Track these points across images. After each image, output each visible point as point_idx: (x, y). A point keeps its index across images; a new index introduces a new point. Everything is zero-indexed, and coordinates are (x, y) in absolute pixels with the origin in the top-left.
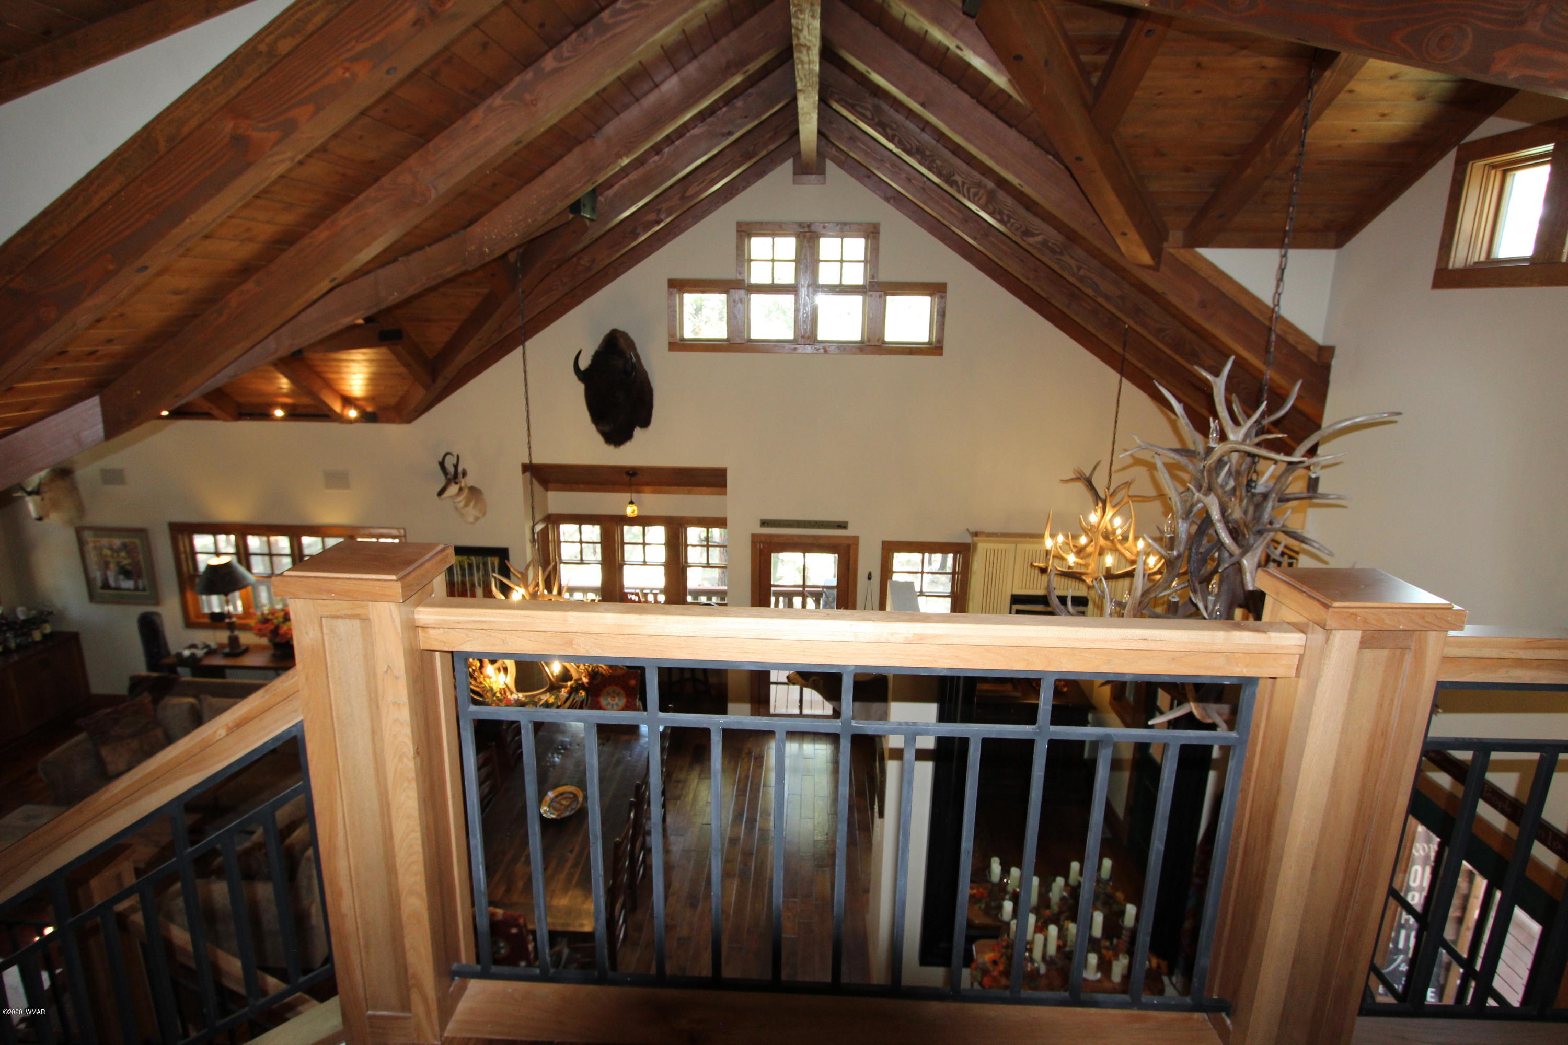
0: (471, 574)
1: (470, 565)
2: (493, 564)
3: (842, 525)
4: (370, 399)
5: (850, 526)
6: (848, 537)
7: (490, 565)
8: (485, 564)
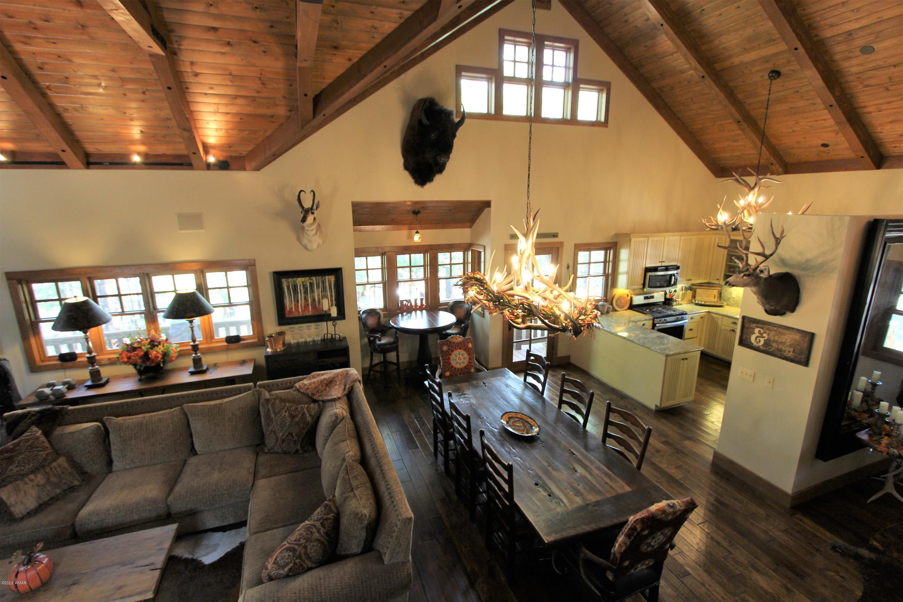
0: (312, 291)
1: (311, 284)
2: (330, 282)
3: (555, 235)
4: (226, 147)
5: (559, 236)
6: (558, 243)
7: (327, 283)
8: (323, 282)
